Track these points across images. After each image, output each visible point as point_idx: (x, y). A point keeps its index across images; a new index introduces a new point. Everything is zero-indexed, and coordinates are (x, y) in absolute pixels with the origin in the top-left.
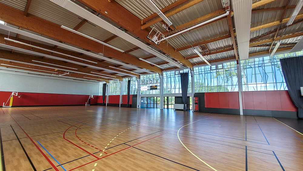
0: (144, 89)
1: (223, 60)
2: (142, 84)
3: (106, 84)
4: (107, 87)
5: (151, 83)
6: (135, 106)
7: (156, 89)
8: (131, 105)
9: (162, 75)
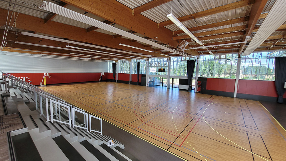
0: (153, 70)
1: (227, 52)
2: (150, 66)
3: (116, 63)
4: (116, 66)
5: (159, 66)
6: (144, 84)
7: (164, 71)
8: (140, 83)
9: (170, 60)
